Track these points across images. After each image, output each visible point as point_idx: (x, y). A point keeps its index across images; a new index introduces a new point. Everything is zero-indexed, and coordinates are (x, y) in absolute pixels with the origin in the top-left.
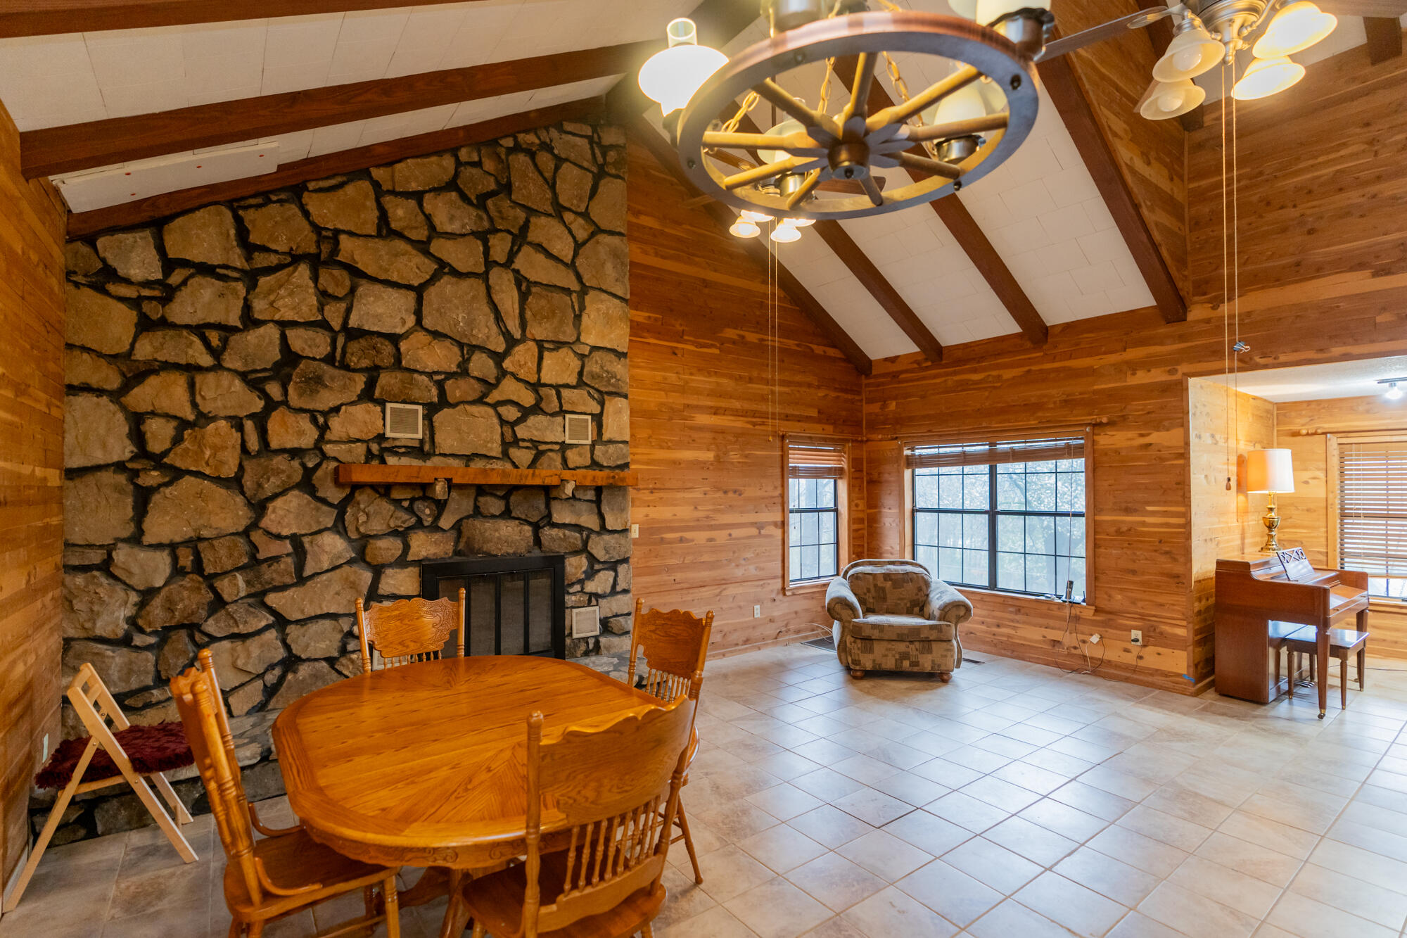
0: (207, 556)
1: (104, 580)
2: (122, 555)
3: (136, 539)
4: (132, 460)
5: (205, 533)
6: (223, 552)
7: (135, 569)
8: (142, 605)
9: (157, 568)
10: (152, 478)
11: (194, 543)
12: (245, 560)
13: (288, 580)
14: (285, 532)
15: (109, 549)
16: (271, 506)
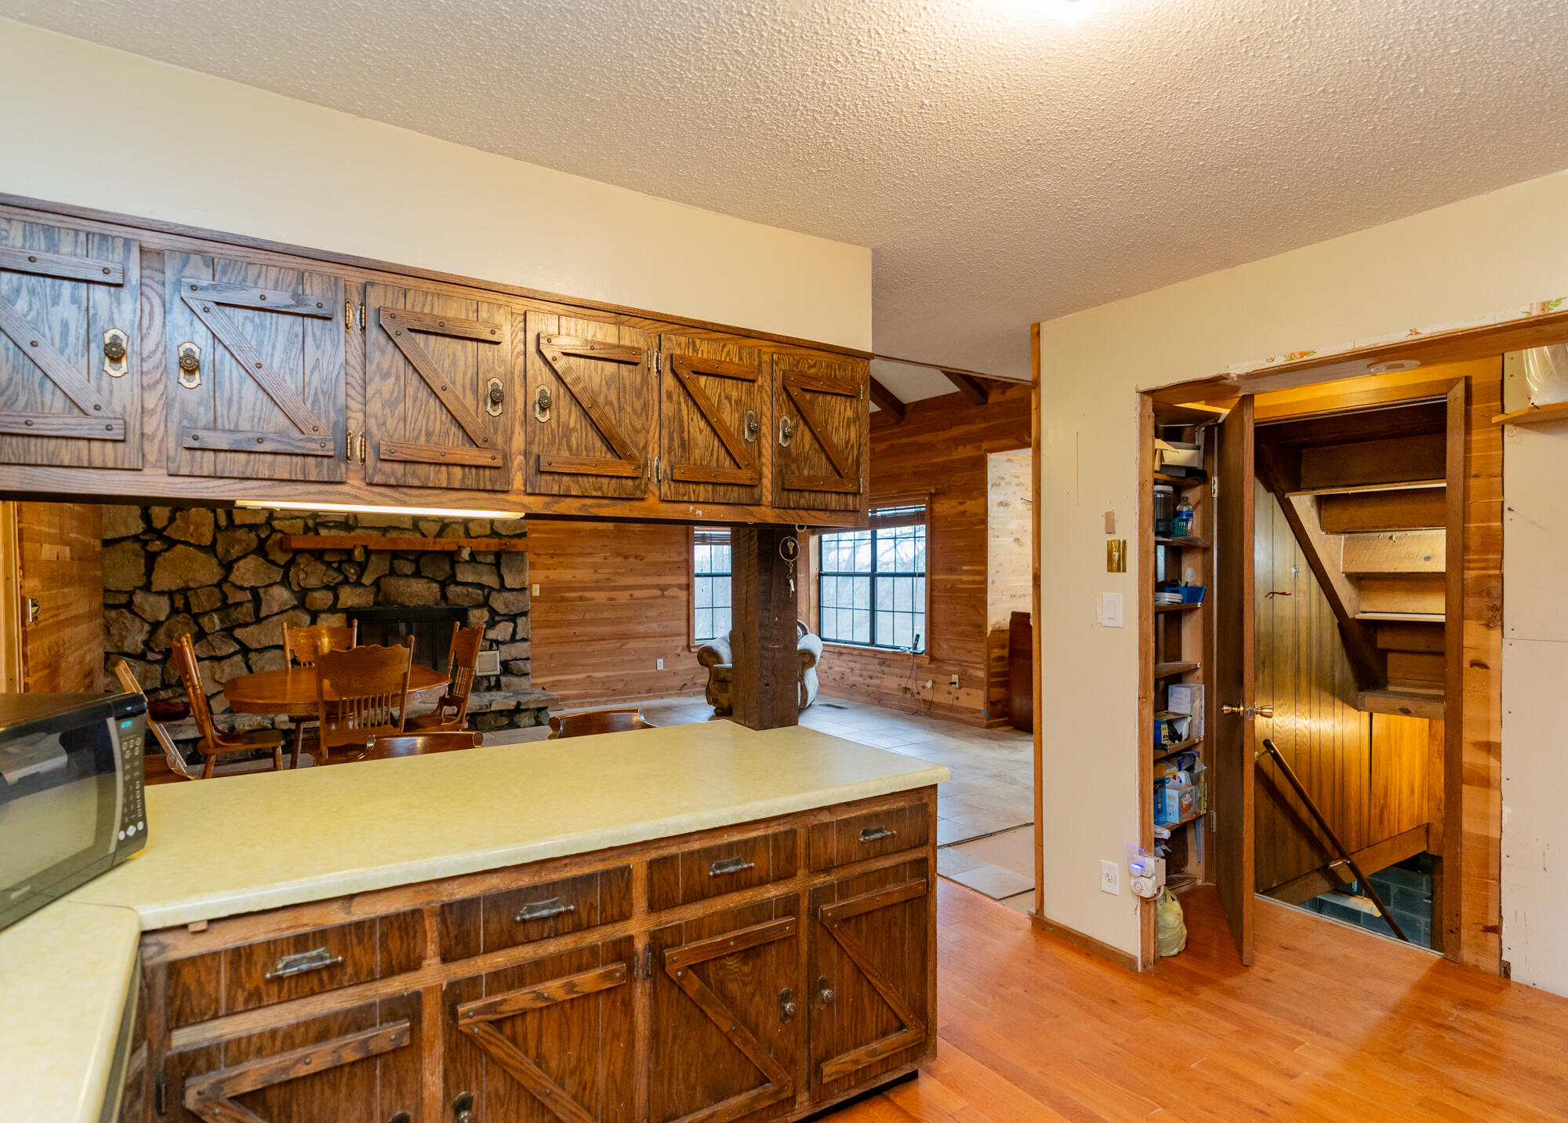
0: (193, 600)
1: (128, 615)
2: (138, 598)
3: (147, 588)
4: (144, 533)
5: (192, 584)
6: (203, 598)
7: (147, 608)
8: (152, 633)
9: (159, 607)
10: (156, 546)
11: (184, 591)
12: (219, 604)
13: (249, 620)
14: (246, 585)
15: (131, 593)
16: (236, 566)
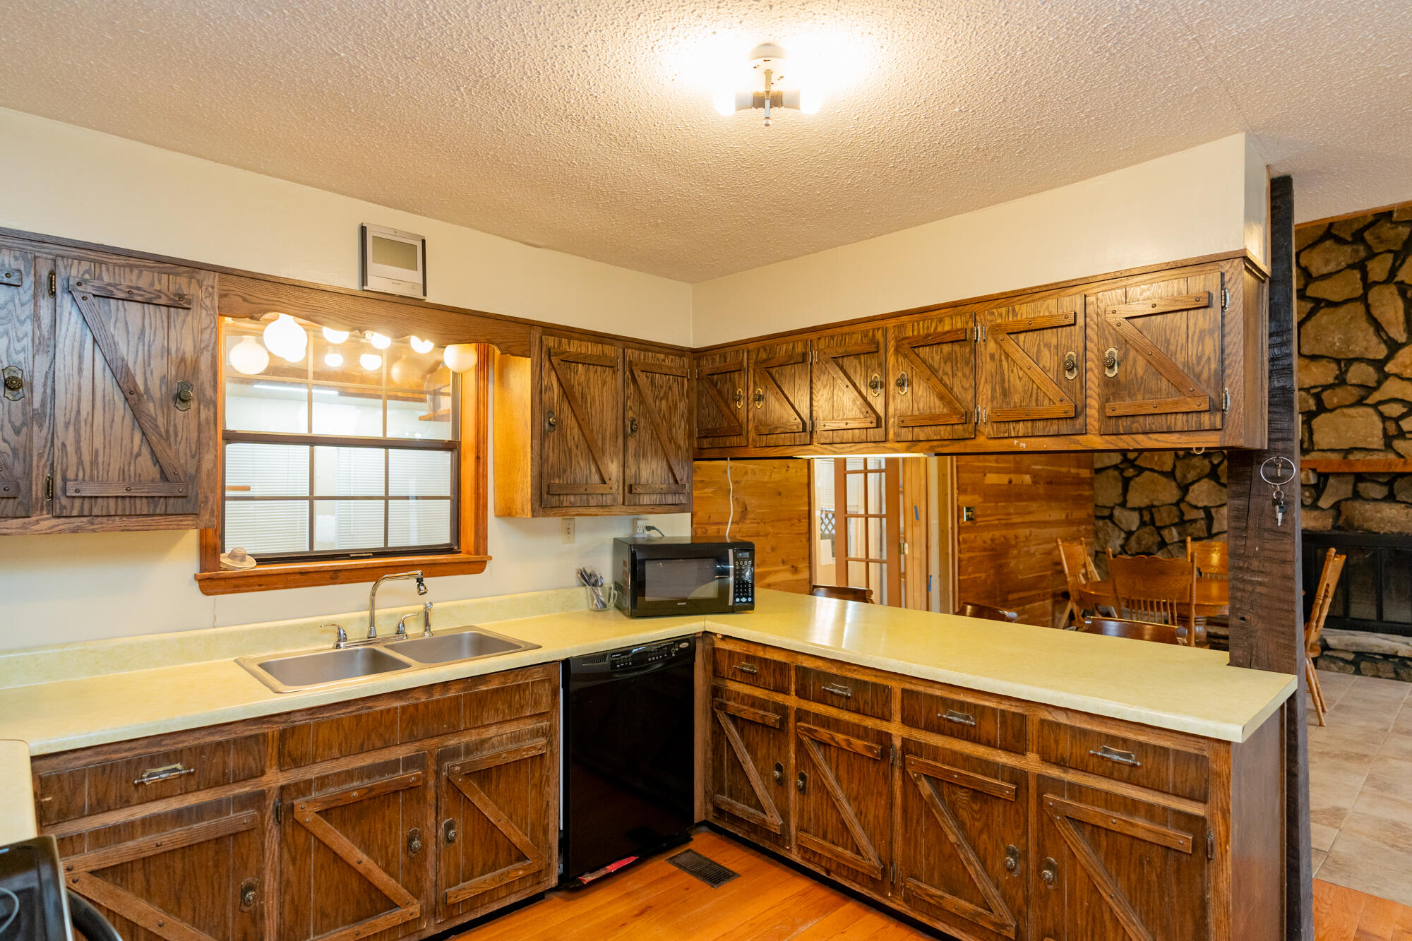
0: (1157, 516)
1: (1110, 524)
2: (1117, 512)
3: (1123, 505)
4: (1121, 463)
5: (1156, 503)
6: (1165, 515)
7: (1124, 521)
8: (1127, 539)
9: (1131, 520)
10: (1130, 472)
11: (1150, 508)
12: (1177, 520)
13: (1202, 535)
14: (1200, 505)
15: (1112, 508)
16: (1191, 488)
